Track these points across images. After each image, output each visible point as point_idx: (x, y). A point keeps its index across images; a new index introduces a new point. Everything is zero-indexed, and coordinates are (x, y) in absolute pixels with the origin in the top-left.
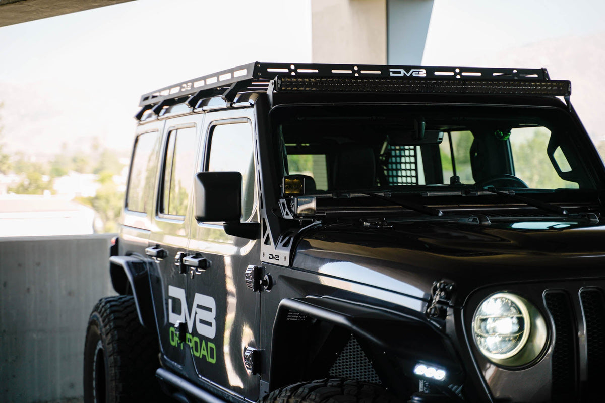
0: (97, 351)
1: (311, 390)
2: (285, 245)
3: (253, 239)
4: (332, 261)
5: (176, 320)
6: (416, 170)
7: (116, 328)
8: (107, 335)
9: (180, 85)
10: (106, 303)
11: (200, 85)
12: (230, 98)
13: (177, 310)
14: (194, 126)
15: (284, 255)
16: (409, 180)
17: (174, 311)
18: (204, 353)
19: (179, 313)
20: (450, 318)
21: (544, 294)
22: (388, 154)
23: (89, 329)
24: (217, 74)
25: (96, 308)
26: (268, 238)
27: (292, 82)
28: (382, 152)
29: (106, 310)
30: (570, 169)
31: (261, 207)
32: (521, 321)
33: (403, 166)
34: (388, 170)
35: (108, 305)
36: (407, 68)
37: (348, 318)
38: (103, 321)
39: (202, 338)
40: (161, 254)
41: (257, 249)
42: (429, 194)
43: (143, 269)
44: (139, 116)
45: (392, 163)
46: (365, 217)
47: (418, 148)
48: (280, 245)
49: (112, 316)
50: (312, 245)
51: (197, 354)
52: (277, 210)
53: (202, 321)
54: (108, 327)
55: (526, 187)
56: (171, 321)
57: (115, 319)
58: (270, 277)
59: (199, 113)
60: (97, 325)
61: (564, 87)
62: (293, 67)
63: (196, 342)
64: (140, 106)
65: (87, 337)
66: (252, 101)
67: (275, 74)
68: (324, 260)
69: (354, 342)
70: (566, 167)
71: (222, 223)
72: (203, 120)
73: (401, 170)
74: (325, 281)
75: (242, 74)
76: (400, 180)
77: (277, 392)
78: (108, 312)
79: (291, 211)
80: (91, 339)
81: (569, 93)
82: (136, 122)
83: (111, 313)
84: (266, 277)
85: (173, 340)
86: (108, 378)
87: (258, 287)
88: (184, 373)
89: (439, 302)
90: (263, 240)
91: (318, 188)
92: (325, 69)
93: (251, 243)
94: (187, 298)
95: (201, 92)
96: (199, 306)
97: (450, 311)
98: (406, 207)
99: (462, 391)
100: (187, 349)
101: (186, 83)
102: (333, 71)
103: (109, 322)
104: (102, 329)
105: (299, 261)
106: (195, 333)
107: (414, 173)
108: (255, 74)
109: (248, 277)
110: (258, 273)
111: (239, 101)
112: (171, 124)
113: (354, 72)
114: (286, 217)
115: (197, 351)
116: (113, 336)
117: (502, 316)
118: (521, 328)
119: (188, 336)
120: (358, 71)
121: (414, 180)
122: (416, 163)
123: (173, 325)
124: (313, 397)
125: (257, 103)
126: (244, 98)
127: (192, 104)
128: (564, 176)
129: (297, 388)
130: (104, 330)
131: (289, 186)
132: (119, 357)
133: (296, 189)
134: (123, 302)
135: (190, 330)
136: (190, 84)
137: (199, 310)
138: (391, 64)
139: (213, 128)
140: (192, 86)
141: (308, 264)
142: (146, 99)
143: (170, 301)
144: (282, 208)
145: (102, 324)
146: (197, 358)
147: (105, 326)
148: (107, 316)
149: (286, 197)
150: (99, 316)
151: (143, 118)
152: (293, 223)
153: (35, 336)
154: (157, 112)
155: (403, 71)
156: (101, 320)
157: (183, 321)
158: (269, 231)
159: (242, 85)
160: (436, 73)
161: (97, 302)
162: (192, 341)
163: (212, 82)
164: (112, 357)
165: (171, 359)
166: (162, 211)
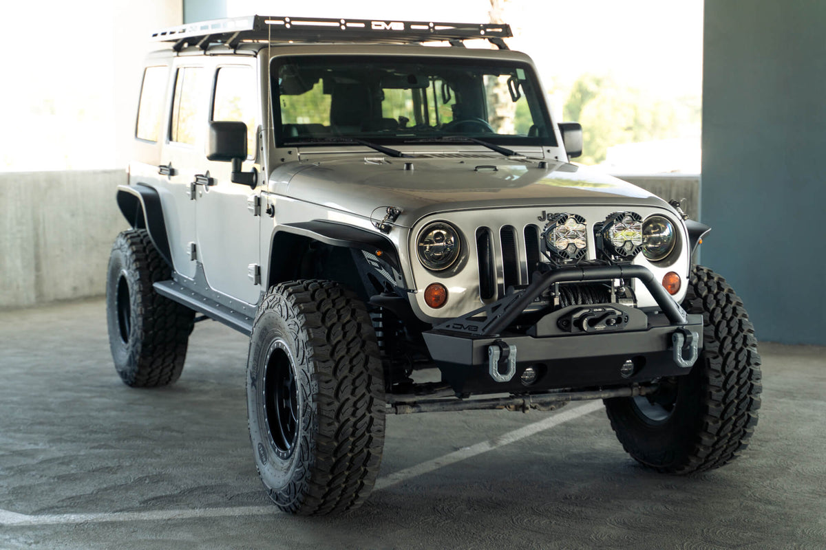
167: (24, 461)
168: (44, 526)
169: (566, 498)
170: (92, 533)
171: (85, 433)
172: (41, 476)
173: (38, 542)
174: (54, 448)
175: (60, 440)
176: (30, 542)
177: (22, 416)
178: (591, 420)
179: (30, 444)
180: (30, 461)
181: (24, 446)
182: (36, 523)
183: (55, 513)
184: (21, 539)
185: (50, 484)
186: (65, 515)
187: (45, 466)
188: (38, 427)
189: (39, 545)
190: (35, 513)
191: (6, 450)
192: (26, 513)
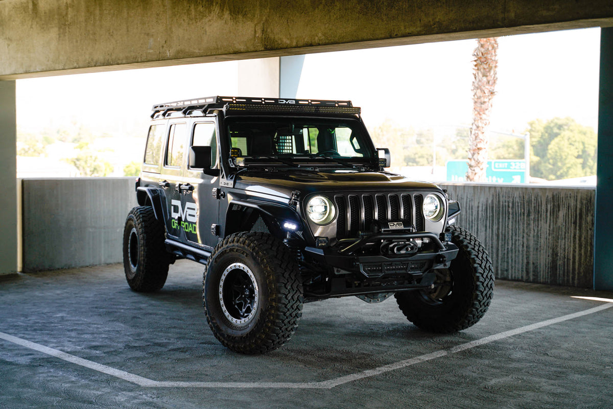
0: (131, 234)
1: (243, 234)
2: (231, 179)
3: (216, 176)
4: (252, 185)
5: (175, 216)
6: (292, 146)
7: (143, 221)
8: (139, 224)
9: (177, 102)
10: (137, 209)
11: (188, 104)
12: (204, 112)
13: (176, 210)
14: (185, 123)
15: (230, 183)
16: (288, 151)
17: (174, 212)
18: (191, 229)
19: (177, 212)
20: (298, 206)
21: (335, 197)
22: (278, 138)
23: (127, 224)
24: (198, 99)
25: (132, 212)
26: (223, 175)
27: (234, 106)
28: (275, 137)
29: (137, 213)
30: (359, 148)
31: (220, 162)
32: (326, 207)
33: (286, 144)
34: (278, 146)
35: (139, 210)
36: (287, 100)
37: (259, 206)
38: (136, 218)
39: (189, 223)
40: (167, 185)
41: (218, 181)
42: (294, 158)
43: (157, 193)
44: (152, 116)
45: (280, 143)
46: (266, 167)
47: (293, 137)
48: (229, 178)
49: (141, 216)
50: (242, 178)
51: (187, 231)
52: (228, 163)
53: (190, 215)
54: (139, 221)
55: (339, 155)
56: (172, 216)
57: (143, 217)
58: (224, 193)
59: (188, 117)
60: (132, 220)
61: (358, 110)
62: (234, 98)
63: (186, 225)
64: (152, 110)
65: (125, 227)
66: (215, 114)
67: (226, 102)
68: (248, 185)
69: (260, 219)
70: (357, 147)
71: (202, 169)
72: (190, 121)
73: (285, 146)
74: (248, 193)
75: (211, 101)
76: (284, 151)
77: (229, 236)
78: (139, 213)
79: (234, 164)
80: (128, 228)
81: (360, 113)
82: (151, 119)
83: (140, 214)
84: (222, 193)
85: (174, 225)
86: (139, 245)
87: (218, 197)
88: (180, 240)
89: (294, 199)
90: (221, 177)
91: (243, 155)
92: (249, 100)
93: (215, 178)
94: (182, 205)
95: (189, 107)
96: (188, 208)
97: (298, 203)
98: (284, 163)
99: (302, 234)
100: (182, 229)
101: (180, 101)
102: (253, 101)
103: (140, 218)
104: (136, 221)
105: (237, 186)
106: (186, 221)
107: (291, 148)
108: (217, 101)
109: (214, 193)
110: (219, 191)
111: (208, 113)
112: (171, 122)
113: (262, 101)
114: (231, 166)
115: (187, 229)
116: (142, 225)
117: (319, 205)
118: (326, 210)
119: (182, 222)
120: (264, 101)
121: (291, 151)
122: (292, 143)
123: (174, 218)
124: (244, 236)
125: (218, 115)
126: (211, 112)
127: (185, 113)
128: (357, 151)
129: (238, 234)
130: (137, 222)
131: (233, 153)
132: (145, 235)
133: (236, 154)
134: (146, 209)
135: (183, 220)
136: (182, 102)
137: (188, 210)
138: (281, 98)
139: (196, 125)
140: (184, 103)
141: (242, 187)
142: (156, 107)
143: (172, 207)
144: (230, 162)
145: (136, 220)
146: (187, 232)
147: (138, 220)
148: (138, 215)
149: (231, 157)
150: (133, 216)
151: (155, 117)
152: (235, 169)
153: (91, 230)
154: (164, 115)
155: (284, 101)
156: (135, 217)
157: (180, 216)
158: (224, 173)
159: (211, 106)
160: (300, 102)
161: (131, 209)
162: (184, 225)
163: (194, 103)
164: (142, 235)
165: (173, 235)
166: (167, 164)
167: (160, 349)
168: (164, 388)
169: (486, 388)
170: (191, 393)
171: (199, 334)
172: (169, 358)
173: (158, 397)
174: (179, 342)
175: (184, 338)
176: (153, 397)
177: (165, 323)
178: (512, 340)
179: (166, 339)
180: (163, 349)
181: (162, 340)
182: (160, 386)
183: (172, 380)
184: (149, 395)
185: (173, 364)
186: (177, 382)
187: (172, 352)
188: (173, 330)
189: (158, 399)
190: (160, 380)
191: (151, 342)
192: (155, 380)
